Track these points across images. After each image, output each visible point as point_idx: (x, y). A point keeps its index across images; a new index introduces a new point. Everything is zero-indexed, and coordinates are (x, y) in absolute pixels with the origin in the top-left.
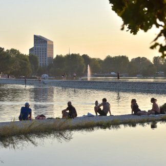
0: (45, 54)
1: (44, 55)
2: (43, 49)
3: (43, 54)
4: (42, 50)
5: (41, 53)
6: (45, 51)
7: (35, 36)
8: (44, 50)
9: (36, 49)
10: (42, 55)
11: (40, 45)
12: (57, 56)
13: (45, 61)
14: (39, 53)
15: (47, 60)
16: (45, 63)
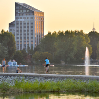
0: (32, 31)
1: (30, 32)
2: (28, 24)
3: (28, 31)
4: (26, 25)
5: (26, 29)
6: (32, 27)
7: (17, 5)
8: (30, 25)
9: (17, 24)
10: (26, 32)
11: (24, 18)
12: (49, 33)
13: (32, 41)
14: (23, 29)
15: (34, 40)
16: (32, 45)
